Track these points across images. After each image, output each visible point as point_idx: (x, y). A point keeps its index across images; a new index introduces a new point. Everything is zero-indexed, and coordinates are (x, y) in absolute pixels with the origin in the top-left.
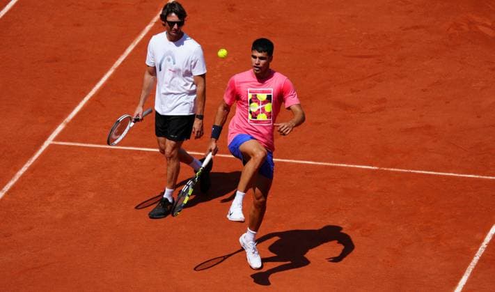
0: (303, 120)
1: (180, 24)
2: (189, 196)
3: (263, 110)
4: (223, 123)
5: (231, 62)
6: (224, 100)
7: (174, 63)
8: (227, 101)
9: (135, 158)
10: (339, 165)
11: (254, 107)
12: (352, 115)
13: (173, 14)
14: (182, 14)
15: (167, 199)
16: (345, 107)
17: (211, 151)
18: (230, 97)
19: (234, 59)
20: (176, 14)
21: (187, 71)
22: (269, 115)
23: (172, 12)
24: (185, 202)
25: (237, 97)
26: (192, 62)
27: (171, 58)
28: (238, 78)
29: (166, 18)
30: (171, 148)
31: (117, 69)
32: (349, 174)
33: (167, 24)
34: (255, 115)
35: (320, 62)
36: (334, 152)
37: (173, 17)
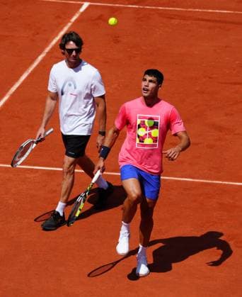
0: (189, 144)
1: (78, 51)
2: (80, 210)
3: (150, 134)
4: (112, 144)
5: (116, 88)
6: (114, 125)
7: (75, 88)
8: (117, 124)
9: (28, 175)
10: (215, 182)
11: (142, 132)
12: (227, 136)
13: (71, 43)
14: (79, 43)
15: (58, 213)
16: (220, 129)
17: (99, 169)
18: (121, 122)
19: (119, 86)
20: (74, 41)
21: (87, 94)
22: (155, 139)
23: (70, 40)
24: (77, 215)
25: (127, 122)
26: (92, 85)
27: (72, 83)
28: (128, 105)
29: (64, 46)
30: (69, 164)
31: (12, 96)
32: (224, 190)
33: (66, 52)
34: (142, 139)
35: (197, 89)
36: (210, 170)
37: (72, 45)
